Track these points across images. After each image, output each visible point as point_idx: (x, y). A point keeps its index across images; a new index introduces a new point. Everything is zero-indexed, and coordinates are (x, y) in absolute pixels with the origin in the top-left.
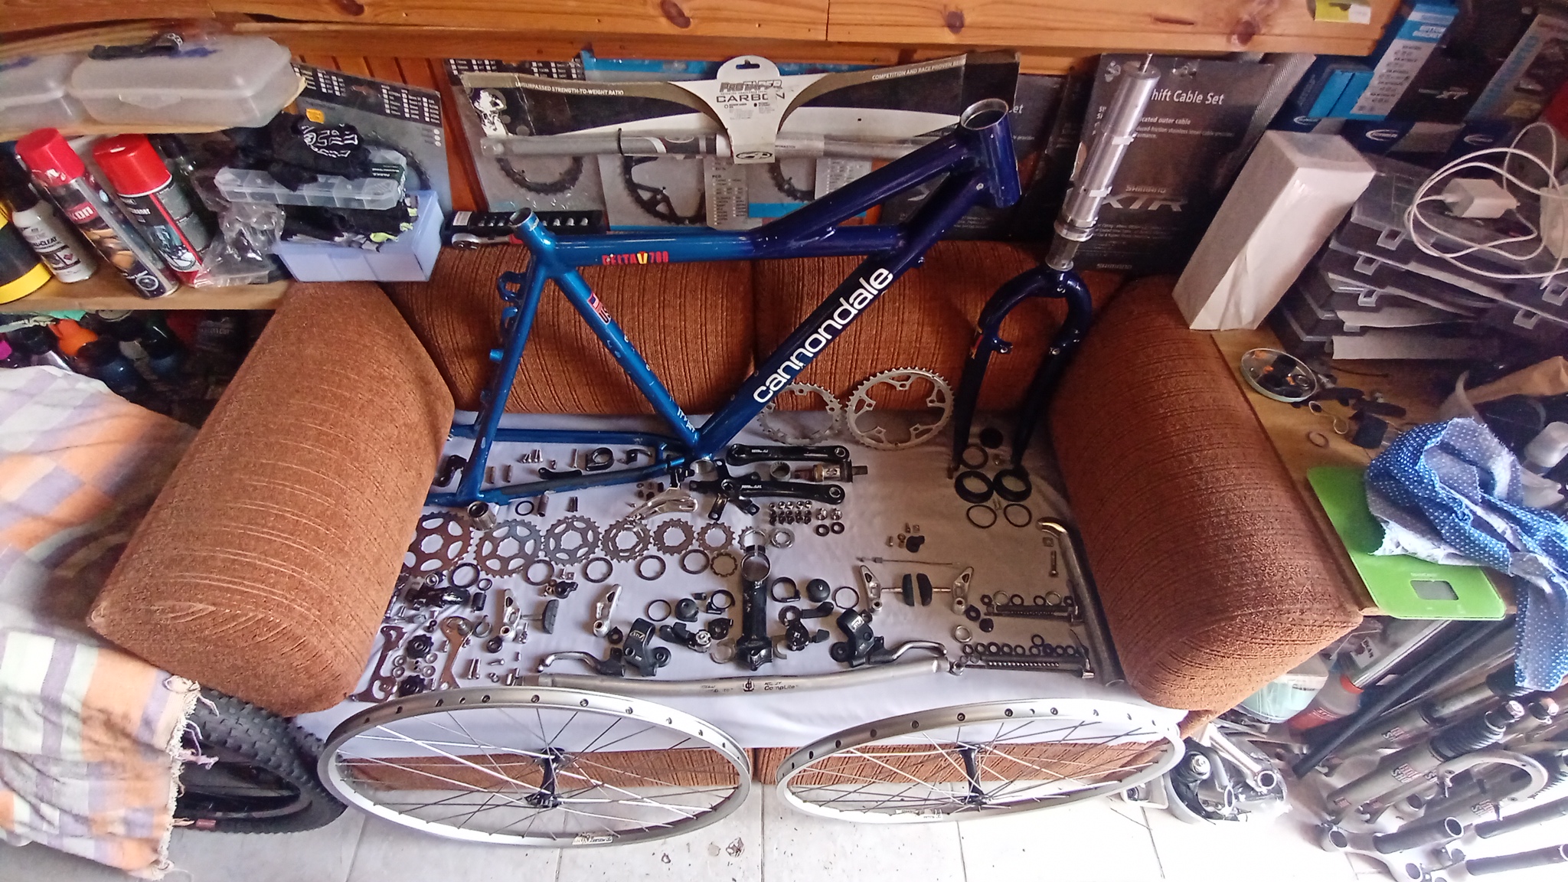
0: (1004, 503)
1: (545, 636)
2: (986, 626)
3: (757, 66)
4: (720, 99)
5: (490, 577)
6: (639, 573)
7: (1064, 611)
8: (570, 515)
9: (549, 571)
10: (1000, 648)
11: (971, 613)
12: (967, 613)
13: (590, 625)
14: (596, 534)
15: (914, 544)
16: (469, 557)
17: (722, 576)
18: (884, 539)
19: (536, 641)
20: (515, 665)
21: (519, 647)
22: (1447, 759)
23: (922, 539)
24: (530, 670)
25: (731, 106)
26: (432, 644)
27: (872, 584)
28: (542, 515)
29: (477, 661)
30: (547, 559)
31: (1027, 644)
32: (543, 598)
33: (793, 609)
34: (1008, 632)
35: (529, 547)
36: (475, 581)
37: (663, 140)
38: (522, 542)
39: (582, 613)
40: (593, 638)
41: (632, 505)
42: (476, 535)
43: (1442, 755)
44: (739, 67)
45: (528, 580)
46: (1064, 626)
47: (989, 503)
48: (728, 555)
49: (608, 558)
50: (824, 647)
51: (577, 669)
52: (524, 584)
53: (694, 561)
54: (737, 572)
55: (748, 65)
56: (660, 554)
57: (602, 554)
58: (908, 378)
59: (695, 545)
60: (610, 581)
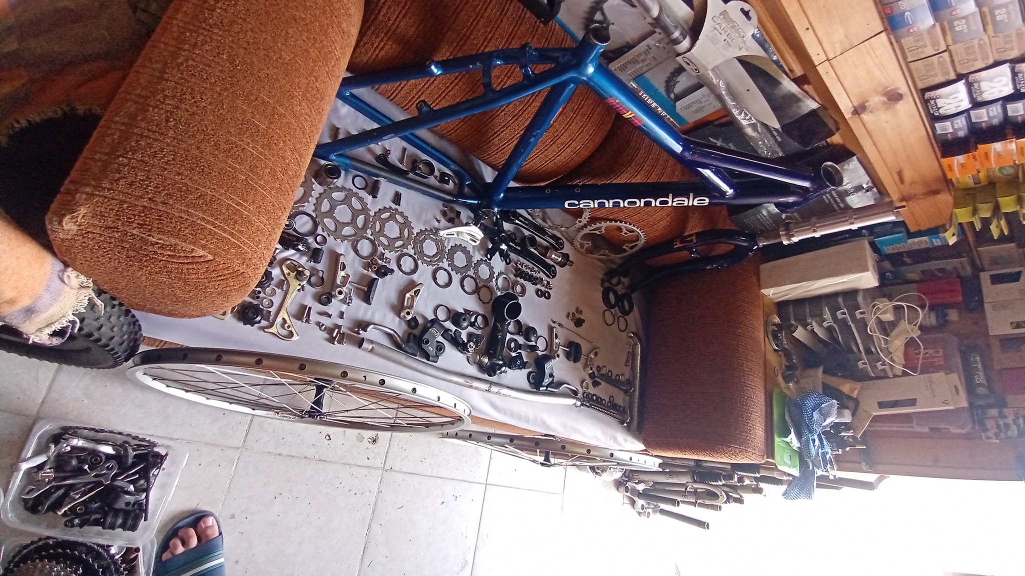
0: (619, 314)
1: (364, 305)
2: (596, 384)
3: (749, 18)
4: (715, 19)
5: (325, 234)
6: (435, 279)
7: (625, 386)
8: (394, 206)
9: (373, 249)
10: (597, 398)
11: (592, 376)
12: (590, 375)
13: (399, 308)
14: (410, 233)
15: (579, 323)
16: (309, 208)
17: (483, 303)
18: (566, 313)
19: (358, 309)
20: (340, 322)
21: (344, 308)
22: (695, 482)
23: (583, 321)
24: (351, 329)
25: (715, 28)
26: (272, 279)
27: (557, 341)
28: (375, 197)
29: (310, 308)
30: (372, 238)
31: (607, 400)
32: (366, 271)
33: (515, 341)
34: (603, 391)
35: (360, 220)
36: (313, 233)
37: (661, 10)
38: (355, 214)
39: (393, 297)
40: (398, 319)
41: (439, 221)
42: (318, 189)
43: (694, 479)
44: (742, 10)
45: (356, 251)
46: (622, 394)
47: (613, 311)
48: (489, 288)
49: (416, 257)
50: (525, 372)
51: (386, 342)
52: (352, 253)
53: (469, 284)
54: (491, 302)
55: (746, 14)
56: (449, 269)
57: (412, 252)
58: (633, 231)
59: (471, 273)
60: (415, 277)
